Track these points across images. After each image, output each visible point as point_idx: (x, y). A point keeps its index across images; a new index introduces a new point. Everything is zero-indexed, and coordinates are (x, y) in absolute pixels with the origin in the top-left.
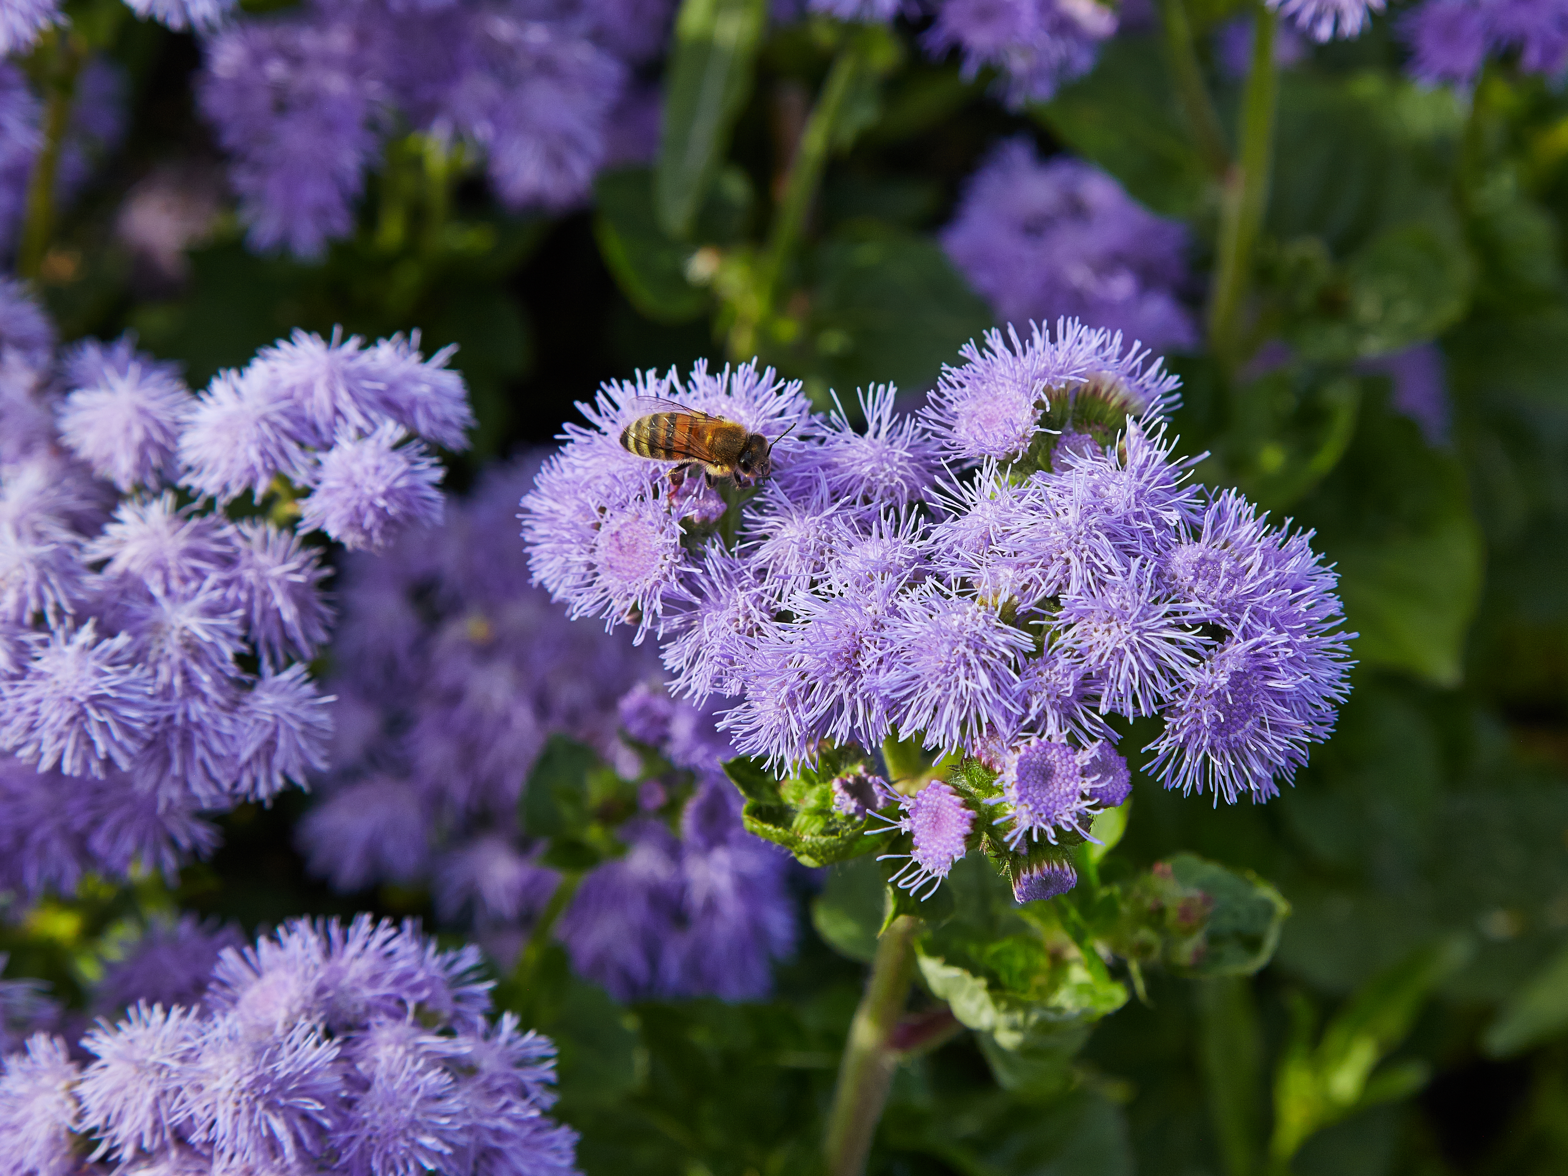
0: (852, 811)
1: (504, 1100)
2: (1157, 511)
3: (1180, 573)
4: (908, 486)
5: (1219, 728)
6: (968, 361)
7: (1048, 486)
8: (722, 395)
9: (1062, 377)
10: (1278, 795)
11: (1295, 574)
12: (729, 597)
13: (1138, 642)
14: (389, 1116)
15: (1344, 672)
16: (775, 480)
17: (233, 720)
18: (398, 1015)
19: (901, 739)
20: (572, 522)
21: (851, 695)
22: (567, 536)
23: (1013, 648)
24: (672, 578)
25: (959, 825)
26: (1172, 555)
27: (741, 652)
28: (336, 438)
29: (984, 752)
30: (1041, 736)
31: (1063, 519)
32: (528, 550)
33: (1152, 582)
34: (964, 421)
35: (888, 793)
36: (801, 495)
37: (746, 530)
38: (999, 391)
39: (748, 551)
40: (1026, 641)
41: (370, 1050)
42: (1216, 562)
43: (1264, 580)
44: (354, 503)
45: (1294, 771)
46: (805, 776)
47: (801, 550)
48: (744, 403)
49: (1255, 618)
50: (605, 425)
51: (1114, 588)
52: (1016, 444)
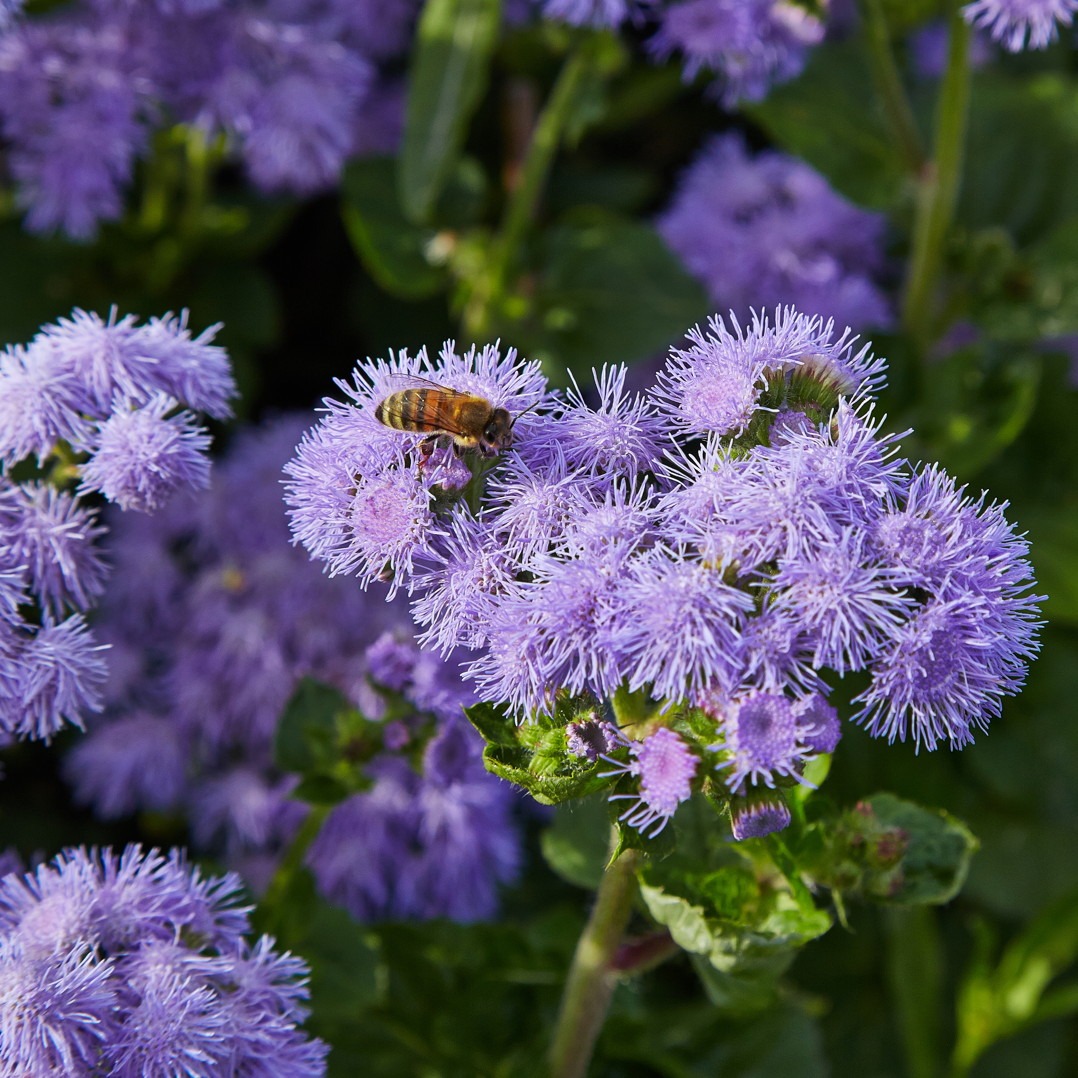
0: (584, 754)
1: (263, 1014)
2: (866, 483)
3: (887, 540)
4: (638, 458)
5: (921, 682)
6: (692, 344)
7: (767, 459)
8: (468, 373)
9: (779, 360)
10: (973, 743)
11: (991, 542)
12: (474, 558)
13: (849, 604)
14: (158, 1029)
15: (1034, 631)
16: (517, 451)
17: (17, 666)
18: (166, 937)
19: (632, 689)
20: (330, 488)
21: (585, 649)
22: (326, 501)
23: (734, 608)
24: (423, 540)
25: (685, 769)
26: (880, 524)
27: (485, 609)
28: (113, 408)
29: (708, 702)
30: (760, 688)
31: (780, 490)
32: (289, 512)
33: (862, 548)
34: (690, 399)
35: (617, 738)
36: (540, 465)
37: (490, 497)
38: (722, 372)
39: (490, 516)
40: (747, 601)
41: (141, 967)
42: (920, 531)
43: (963, 547)
44: (130, 467)
45: (989, 721)
46: (542, 722)
47: (540, 516)
48: (488, 381)
49: (955, 582)
50: (360, 398)
51: (827, 554)
52: (737, 421)
